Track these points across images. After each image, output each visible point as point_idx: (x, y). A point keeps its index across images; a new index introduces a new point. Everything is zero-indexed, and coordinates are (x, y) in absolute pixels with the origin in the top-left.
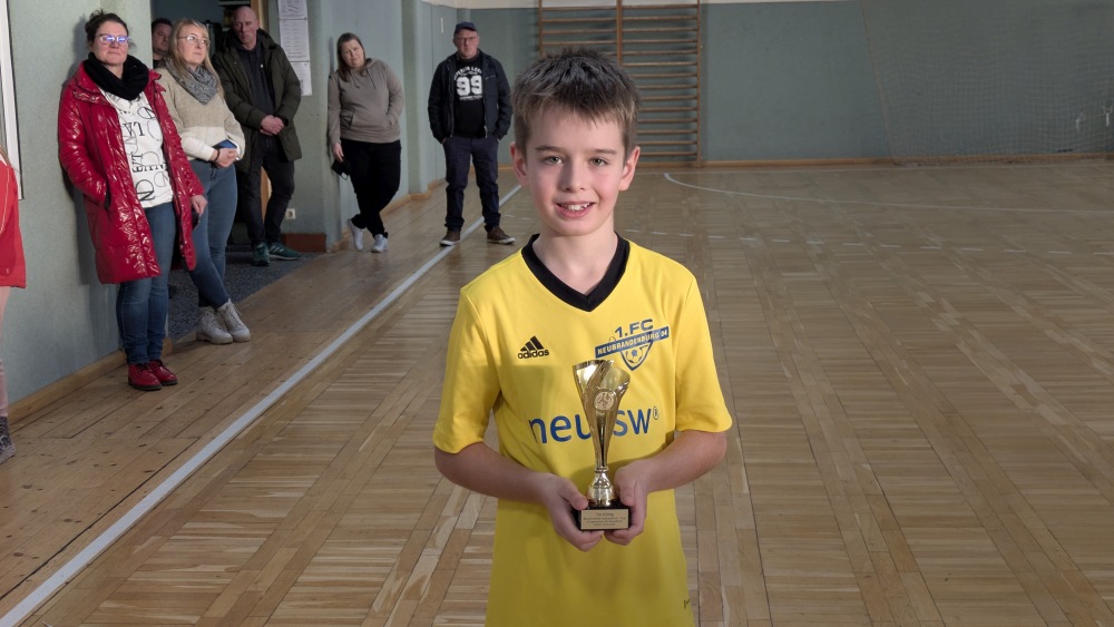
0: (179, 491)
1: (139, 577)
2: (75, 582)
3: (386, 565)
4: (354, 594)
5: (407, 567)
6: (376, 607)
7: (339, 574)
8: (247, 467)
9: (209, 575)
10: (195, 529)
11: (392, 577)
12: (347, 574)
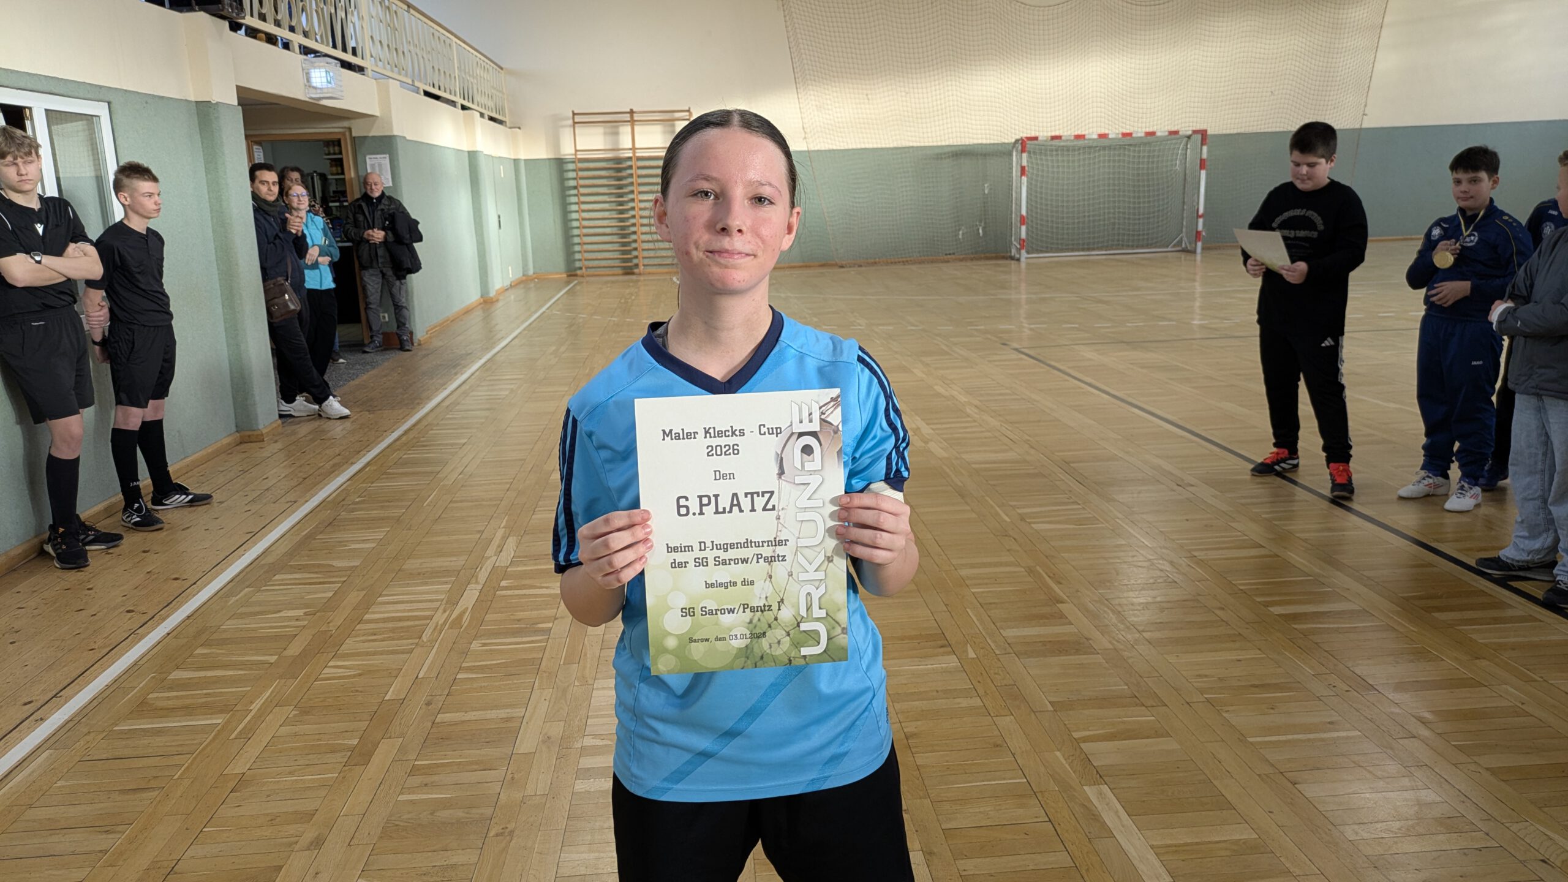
0: (273, 548)
1: (230, 624)
2: (175, 633)
3: (437, 600)
4: (408, 627)
5: (452, 601)
6: (425, 638)
7: (398, 611)
8: (332, 524)
9: (290, 618)
10: (282, 580)
11: (440, 610)
12: (404, 611)
